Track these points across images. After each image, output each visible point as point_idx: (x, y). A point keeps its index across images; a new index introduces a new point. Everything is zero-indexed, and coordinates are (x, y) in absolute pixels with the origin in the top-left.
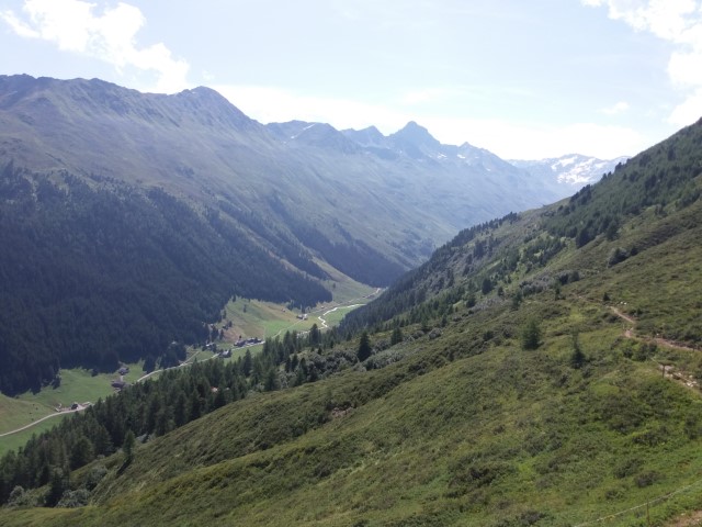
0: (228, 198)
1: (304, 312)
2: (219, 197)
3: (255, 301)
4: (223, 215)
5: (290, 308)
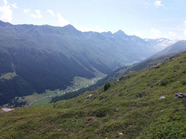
3: (80, 77)
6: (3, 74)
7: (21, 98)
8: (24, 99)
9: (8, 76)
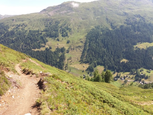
6: (140, 43)
7: (146, 71)
8: (149, 73)
9: (143, 46)
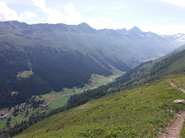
0: (90, 51)
1: (107, 77)
2: (88, 51)
3: (97, 75)
4: (89, 55)
5: (104, 76)
6: (20, 72)
7: (39, 97)
